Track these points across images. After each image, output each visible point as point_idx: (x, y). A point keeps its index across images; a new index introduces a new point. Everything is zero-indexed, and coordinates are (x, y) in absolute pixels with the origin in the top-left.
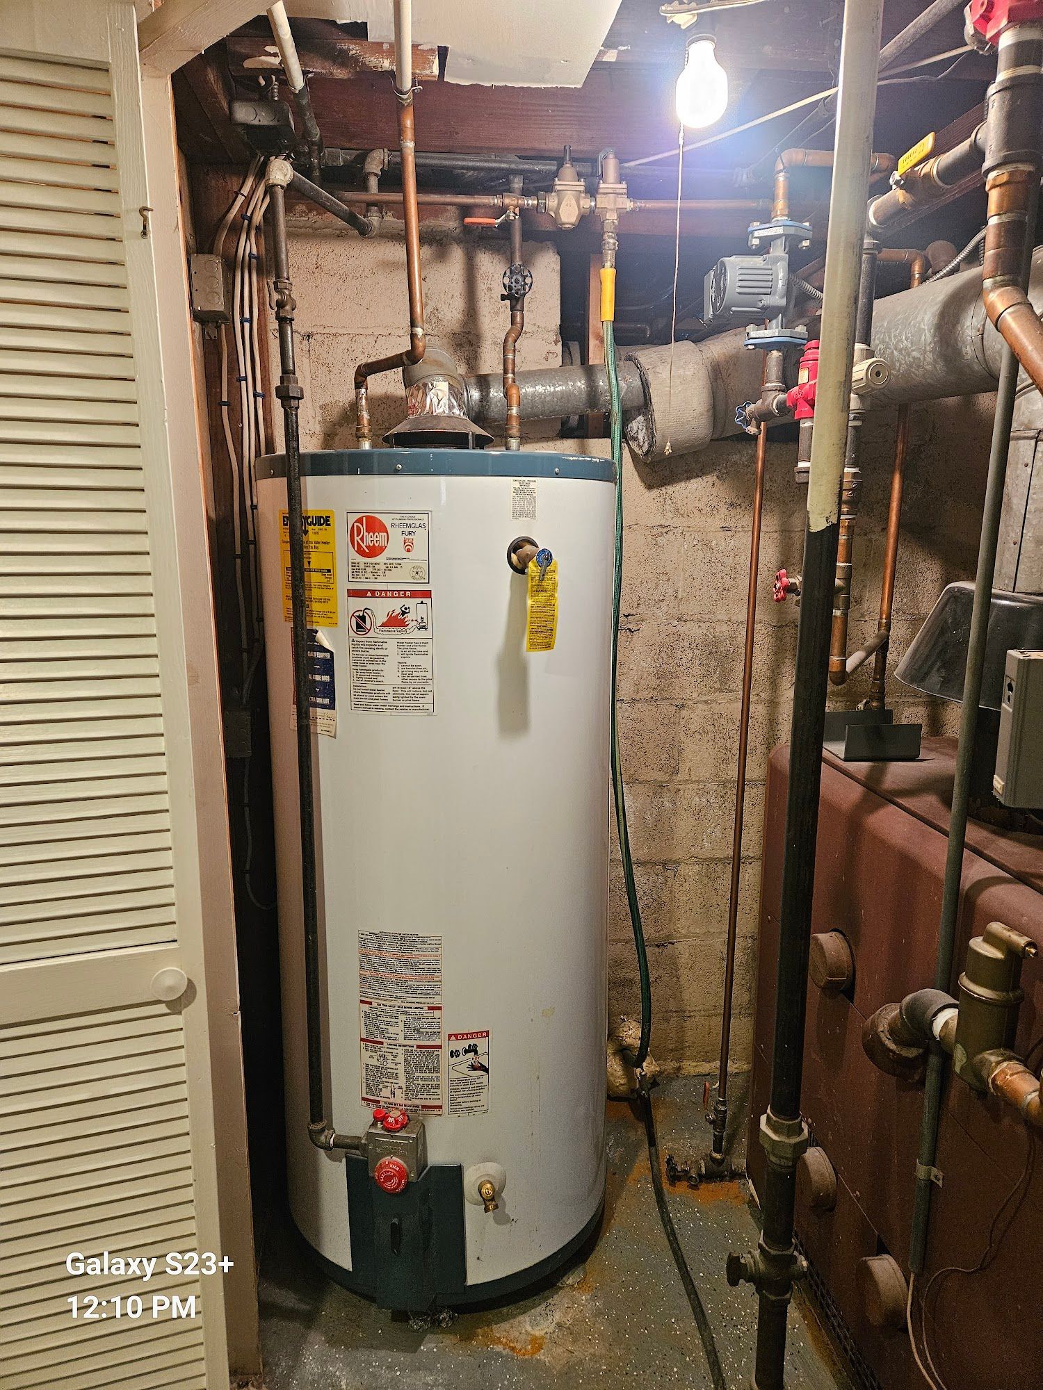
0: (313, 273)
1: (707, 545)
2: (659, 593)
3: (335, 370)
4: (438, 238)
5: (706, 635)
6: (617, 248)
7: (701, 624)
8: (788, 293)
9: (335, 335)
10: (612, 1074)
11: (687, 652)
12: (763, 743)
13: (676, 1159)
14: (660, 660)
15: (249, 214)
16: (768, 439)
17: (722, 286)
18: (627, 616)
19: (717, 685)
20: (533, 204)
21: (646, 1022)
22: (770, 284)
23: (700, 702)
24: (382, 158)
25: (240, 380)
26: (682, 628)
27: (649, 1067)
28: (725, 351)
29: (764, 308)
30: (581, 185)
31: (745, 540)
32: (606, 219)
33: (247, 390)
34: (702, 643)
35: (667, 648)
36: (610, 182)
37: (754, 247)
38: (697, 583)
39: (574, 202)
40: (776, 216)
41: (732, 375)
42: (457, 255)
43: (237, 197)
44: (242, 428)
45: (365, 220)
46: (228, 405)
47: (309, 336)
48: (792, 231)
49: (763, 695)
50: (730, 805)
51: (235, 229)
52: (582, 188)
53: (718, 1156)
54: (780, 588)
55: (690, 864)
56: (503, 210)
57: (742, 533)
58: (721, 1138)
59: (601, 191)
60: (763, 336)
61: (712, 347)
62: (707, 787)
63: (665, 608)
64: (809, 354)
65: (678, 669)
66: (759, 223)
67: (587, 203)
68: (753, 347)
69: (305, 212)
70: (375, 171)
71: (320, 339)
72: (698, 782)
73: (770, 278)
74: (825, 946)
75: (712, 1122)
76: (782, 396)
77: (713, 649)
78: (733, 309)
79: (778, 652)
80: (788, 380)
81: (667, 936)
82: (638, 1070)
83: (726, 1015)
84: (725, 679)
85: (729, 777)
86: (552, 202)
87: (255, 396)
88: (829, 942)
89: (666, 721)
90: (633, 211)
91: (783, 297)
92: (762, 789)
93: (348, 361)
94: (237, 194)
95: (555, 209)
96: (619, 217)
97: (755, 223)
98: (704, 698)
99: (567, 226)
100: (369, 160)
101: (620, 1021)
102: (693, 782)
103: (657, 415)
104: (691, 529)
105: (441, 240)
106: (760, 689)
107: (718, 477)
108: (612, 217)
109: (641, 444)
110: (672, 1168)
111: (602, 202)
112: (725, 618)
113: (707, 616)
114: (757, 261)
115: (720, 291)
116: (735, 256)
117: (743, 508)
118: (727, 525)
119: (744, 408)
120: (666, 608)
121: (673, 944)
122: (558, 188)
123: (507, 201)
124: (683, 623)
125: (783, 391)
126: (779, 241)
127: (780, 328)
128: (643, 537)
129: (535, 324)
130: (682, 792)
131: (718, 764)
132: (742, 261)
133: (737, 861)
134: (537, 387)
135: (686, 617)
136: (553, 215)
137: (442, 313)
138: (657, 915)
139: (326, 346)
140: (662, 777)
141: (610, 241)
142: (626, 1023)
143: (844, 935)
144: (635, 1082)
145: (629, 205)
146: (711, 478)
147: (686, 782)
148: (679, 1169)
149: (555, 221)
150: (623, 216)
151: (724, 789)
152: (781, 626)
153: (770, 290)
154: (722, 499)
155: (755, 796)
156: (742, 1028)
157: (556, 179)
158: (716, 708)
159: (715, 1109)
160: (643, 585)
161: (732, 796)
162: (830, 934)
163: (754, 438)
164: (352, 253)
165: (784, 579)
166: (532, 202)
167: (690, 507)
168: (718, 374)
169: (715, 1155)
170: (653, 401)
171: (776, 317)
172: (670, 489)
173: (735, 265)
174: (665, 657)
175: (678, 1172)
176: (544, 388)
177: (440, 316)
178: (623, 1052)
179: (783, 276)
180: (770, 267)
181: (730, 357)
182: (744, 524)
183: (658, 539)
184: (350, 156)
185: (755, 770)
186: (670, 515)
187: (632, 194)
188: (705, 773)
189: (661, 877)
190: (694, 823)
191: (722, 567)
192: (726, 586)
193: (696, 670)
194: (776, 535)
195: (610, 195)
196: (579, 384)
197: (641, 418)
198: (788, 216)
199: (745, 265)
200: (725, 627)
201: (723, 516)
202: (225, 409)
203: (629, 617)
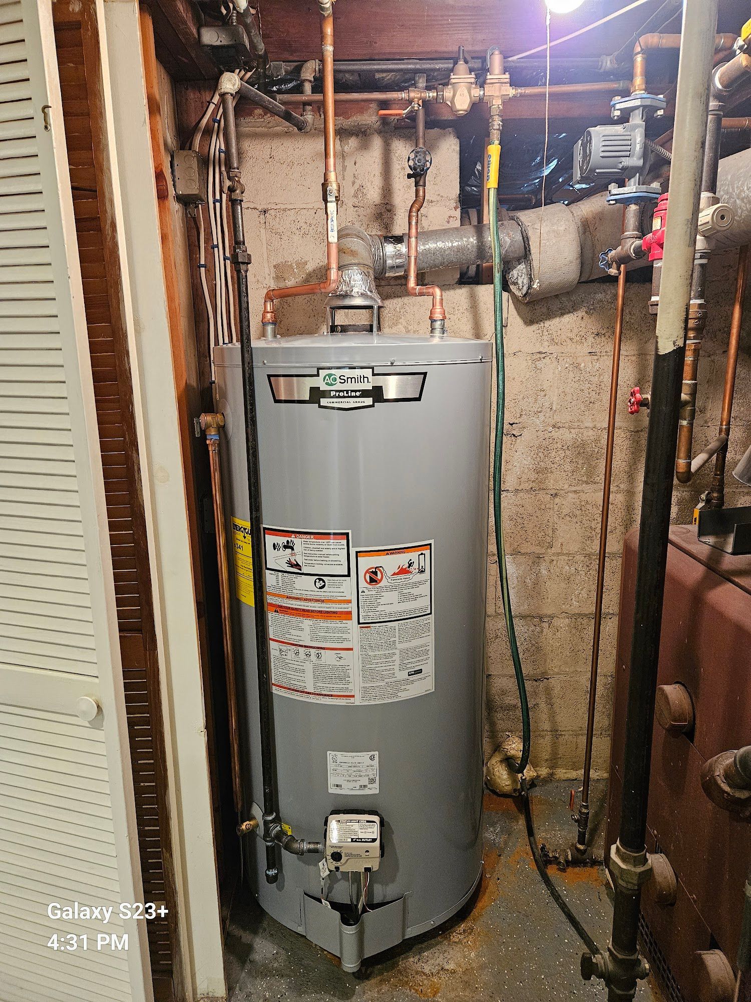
0: (268, 162)
1: (577, 367)
2: (538, 406)
3: (285, 238)
4: (363, 130)
5: (575, 439)
6: (501, 128)
7: (572, 430)
8: (645, 155)
9: (284, 210)
10: (499, 777)
11: (560, 453)
12: (621, 524)
13: (547, 846)
14: (539, 459)
15: (218, 118)
16: (627, 280)
17: (588, 152)
18: (512, 424)
19: (585, 479)
20: (433, 97)
21: (526, 739)
22: (629, 147)
23: (571, 492)
24: (314, 67)
25: (213, 248)
26: (556, 434)
27: (529, 773)
28: (593, 209)
29: (624, 169)
30: (471, 78)
31: (607, 363)
32: (493, 105)
33: (219, 254)
34: (572, 445)
35: (543, 449)
36: (496, 72)
37: (616, 118)
38: (569, 398)
39: (466, 92)
40: (635, 91)
41: (597, 229)
42: (377, 143)
43: (209, 105)
44: (215, 284)
45: (301, 118)
46: (205, 267)
47: (265, 211)
48: (648, 102)
49: (622, 486)
50: (594, 573)
51: (208, 132)
52: (473, 80)
53: (581, 847)
54: (634, 402)
55: (562, 618)
56: (410, 101)
57: (606, 357)
58: (584, 834)
59: (488, 81)
60: (623, 192)
61: (582, 207)
62: (575, 558)
63: (542, 418)
64: (661, 206)
65: (552, 466)
66: (620, 97)
67: (477, 92)
68: (614, 202)
69: (261, 115)
70: (308, 78)
71: (273, 214)
72: (568, 554)
73: (629, 142)
74: (669, 697)
75: (576, 821)
76: (638, 242)
77: (580, 449)
78: (597, 171)
79: (635, 453)
80: (644, 228)
81: (543, 673)
82: (520, 775)
83: (589, 734)
84: (590, 474)
85: (593, 551)
86: (448, 93)
87: (225, 260)
88: (673, 692)
89: (543, 507)
90: (515, 96)
91: (640, 159)
92: (620, 560)
93: (294, 230)
94: (209, 103)
95: (450, 100)
96: (504, 103)
97: (616, 97)
98: (574, 489)
99: (461, 112)
100: (304, 69)
101: (505, 736)
102: (564, 555)
103: (535, 264)
104: (564, 355)
105: (365, 131)
106: (619, 482)
107: (586, 312)
108: (497, 103)
109: (521, 287)
110: (544, 854)
111: (489, 90)
112: (591, 425)
113: (576, 424)
114: (619, 129)
115: (586, 156)
116: (599, 126)
117: (607, 337)
118: (594, 351)
119: (606, 254)
120: (544, 418)
121: (548, 679)
122: (453, 81)
123: (412, 95)
124: (557, 430)
125: (639, 238)
126: (637, 111)
127: (637, 185)
128: (525, 362)
129: (439, 195)
130: (555, 562)
131: (584, 541)
132: (605, 130)
133: (598, 616)
134: (438, 244)
135: (559, 425)
136: (449, 104)
137: (366, 189)
138: (535, 657)
139: (278, 219)
140: (538, 550)
141: (497, 123)
142: (511, 738)
143: (686, 687)
144: (517, 783)
145: (511, 92)
146: (581, 313)
147: (558, 554)
148: (551, 855)
149: (452, 108)
150: (508, 102)
151: (589, 560)
152: (638, 431)
153: (629, 153)
154: (590, 330)
155: (614, 566)
156: (602, 746)
157: (452, 74)
158: (583, 497)
159: (580, 812)
160: (525, 400)
161: (595, 565)
162: (674, 686)
163: (615, 279)
164: (297, 146)
165: (638, 395)
166: (432, 94)
167: (564, 337)
168: (586, 228)
169: (579, 846)
170: (532, 252)
171: (634, 176)
172: (547, 323)
173: (599, 133)
174: (542, 456)
175: (549, 857)
176: (444, 244)
177: (364, 191)
178: (508, 761)
179: (641, 141)
180: (629, 133)
181: (597, 214)
182: (608, 350)
183: (537, 363)
184: (290, 67)
185: (614, 545)
186: (546, 343)
187: (513, 83)
188: (574, 547)
189: (538, 628)
190: (565, 586)
191: (589, 385)
192: (592, 400)
193: (568, 467)
194: (634, 358)
195: (495, 84)
196: (471, 240)
197: (522, 267)
198: (645, 90)
199: (606, 133)
200: (591, 433)
201: (590, 343)
202: (203, 269)
203: (513, 425)
